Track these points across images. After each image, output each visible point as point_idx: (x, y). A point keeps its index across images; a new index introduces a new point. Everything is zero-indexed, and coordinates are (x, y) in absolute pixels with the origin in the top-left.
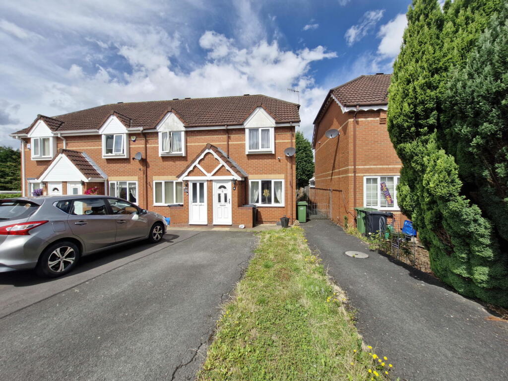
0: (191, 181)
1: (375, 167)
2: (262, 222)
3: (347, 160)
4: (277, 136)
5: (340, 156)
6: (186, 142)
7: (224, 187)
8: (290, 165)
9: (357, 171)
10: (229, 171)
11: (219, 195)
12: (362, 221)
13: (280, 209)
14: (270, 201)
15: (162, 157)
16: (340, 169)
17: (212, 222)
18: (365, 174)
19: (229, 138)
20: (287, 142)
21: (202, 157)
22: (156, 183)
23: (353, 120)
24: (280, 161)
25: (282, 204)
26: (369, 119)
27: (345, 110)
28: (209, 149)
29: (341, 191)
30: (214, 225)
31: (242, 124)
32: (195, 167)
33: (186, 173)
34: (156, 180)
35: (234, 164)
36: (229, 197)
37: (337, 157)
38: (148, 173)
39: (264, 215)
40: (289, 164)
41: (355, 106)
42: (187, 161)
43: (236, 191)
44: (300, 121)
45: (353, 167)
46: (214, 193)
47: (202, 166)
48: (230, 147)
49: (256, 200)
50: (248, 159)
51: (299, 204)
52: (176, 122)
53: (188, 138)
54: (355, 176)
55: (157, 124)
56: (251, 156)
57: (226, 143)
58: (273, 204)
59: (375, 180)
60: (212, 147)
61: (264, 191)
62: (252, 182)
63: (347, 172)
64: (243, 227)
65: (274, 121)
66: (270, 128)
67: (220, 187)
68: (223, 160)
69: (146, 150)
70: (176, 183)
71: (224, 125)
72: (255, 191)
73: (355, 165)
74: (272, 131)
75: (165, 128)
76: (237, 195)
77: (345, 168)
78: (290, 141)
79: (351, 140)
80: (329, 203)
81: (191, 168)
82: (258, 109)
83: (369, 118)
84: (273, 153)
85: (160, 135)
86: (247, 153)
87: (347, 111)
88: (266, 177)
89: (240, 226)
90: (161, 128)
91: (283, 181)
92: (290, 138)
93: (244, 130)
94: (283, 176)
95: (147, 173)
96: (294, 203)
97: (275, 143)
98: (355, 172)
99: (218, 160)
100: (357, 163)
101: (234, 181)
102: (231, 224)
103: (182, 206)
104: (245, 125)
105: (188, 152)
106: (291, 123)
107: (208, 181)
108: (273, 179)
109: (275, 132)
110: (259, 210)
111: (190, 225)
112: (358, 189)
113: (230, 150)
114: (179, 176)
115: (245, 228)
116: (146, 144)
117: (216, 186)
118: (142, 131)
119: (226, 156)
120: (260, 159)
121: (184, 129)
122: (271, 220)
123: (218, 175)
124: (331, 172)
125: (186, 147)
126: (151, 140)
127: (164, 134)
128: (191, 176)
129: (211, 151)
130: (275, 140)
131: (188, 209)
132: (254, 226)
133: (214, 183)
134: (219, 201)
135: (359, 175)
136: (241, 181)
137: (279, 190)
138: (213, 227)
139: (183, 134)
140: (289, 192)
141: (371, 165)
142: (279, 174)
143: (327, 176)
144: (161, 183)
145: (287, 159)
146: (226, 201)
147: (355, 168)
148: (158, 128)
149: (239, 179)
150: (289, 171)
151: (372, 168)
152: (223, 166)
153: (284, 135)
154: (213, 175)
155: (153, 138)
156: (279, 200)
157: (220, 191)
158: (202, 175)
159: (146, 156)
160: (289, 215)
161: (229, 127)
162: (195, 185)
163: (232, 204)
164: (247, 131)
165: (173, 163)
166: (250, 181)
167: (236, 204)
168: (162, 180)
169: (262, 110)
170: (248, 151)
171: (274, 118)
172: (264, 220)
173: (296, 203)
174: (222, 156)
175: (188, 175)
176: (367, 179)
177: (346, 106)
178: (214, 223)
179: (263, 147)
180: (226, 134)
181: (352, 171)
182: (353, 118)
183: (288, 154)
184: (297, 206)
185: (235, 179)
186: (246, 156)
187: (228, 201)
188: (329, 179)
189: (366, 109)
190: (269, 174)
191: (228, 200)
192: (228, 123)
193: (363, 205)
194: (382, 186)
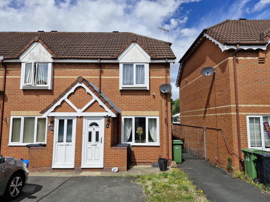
0: (57, 117)
1: (257, 106)
2: (135, 164)
3: (228, 98)
4: (151, 72)
5: (216, 94)
6: (53, 74)
7: (96, 125)
8: (165, 101)
9: (240, 110)
10: (103, 107)
11: (90, 134)
13: (155, 148)
14: (143, 140)
15: (23, 90)
16: (217, 107)
17: (81, 164)
18: (248, 113)
19: (101, 72)
20: (162, 79)
21: (72, 90)
22: (14, 119)
23: (232, 58)
24: (154, 97)
25: (157, 143)
26: (248, 58)
27: (224, 48)
28: (80, 83)
29: (220, 130)
30: (82, 169)
31: (116, 59)
32: (64, 101)
33: (52, 109)
34: (14, 115)
35: (106, 99)
36: (101, 135)
38: (6, 107)
39: (138, 156)
40: (164, 101)
41: (235, 45)
42: (53, 94)
43: (110, 129)
44: (176, 58)
45: (235, 105)
46: (84, 131)
47: (71, 101)
48: (102, 82)
49: (128, 138)
50: (122, 95)
51: (174, 143)
52: (43, 53)
53: (56, 70)
54: (237, 115)
55: (21, 54)
56: (124, 92)
57: (98, 77)
58: (147, 143)
59: (258, 119)
60: (84, 80)
61: (138, 129)
62: (125, 119)
63: (229, 110)
64: (117, 170)
65: (149, 57)
66: (145, 64)
67: (91, 125)
68: (96, 95)
69: (5, 82)
70: (38, 119)
71: (97, 59)
72: (127, 128)
73: (237, 104)
74: (147, 67)
75: (30, 59)
76: (110, 133)
77: (224, 106)
78: (165, 77)
79: (232, 78)
81: (59, 103)
82: (133, 44)
83: (248, 57)
84: (148, 89)
85: (23, 66)
86: (121, 88)
87: (227, 49)
88: (140, 114)
89: (112, 169)
90: (25, 58)
91: (158, 118)
92: (164, 74)
93: (118, 64)
94: (157, 113)
95: (3, 107)
96: (170, 142)
97: (150, 79)
98: (237, 111)
99: (91, 95)
100: (239, 102)
101: (108, 118)
102: (102, 166)
103: (45, 145)
104: (119, 59)
105: (55, 85)
106: (167, 59)
107: (77, 117)
108: (148, 115)
109: (150, 68)
110: (133, 149)
111: (53, 169)
112: (241, 129)
113: (102, 85)
114: (43, 112)
115: (118, 171)
116: (6, 75)
117: (86, 123)
118: (2, 60)
119: (98, 91)
120: (134, 95)
121: (52, 60)
122: (145, 161)
123: (89, 111)
124: (204, 109)
125: (53, 80)
126: (11, 70)
127: (28, 65)
128: (58, 111)
129: (83, 85)
130: (150, 76)
131: (52, 149)
132: (128, 168)
133: (84, 120)
134: (90, 140)
135: (242, 113)
136: (114, 118)
137: (153, 128)
138: (82, 172)
139: (50, 66)
140: (165, 129)
141: (253, 104)
142: (153, 110)
143: (200, 112)
144: (20, 119)
145: (161, 96)
146: (97, 140)
147: (237, 107)
148: (21, 58)
149: (114, 115)
150: (164, 108)
151: (253, 107)
152: (96, 101)
153: (158, 72)
154: (84, 111)
155: (15, 69)
156: (153, 138)
157: (91, 129)
158: (71, 111)
159: (5, 88)
160: (164, 156)
161: (102, 61)
162: (61, 122)
163: (104, 144)
164: (121, 66)
165: (36, 97)
166: (123, 118)
167: (109, 144)
168: (22, 115)
169: (137, 45)
170: (121, 86)
171: (149, 54)
172: (137, 161)
173: (172, 142)
174: (94, 91)
175: (54, 111)
176: (250, 118)
177: (226, 44)
178: (83, 166)
179: (137, 83)
180: (98, 68)
181: (235, 109)
182: (233, 56)
183: (164, 90)
184: (173, 145)
185: (109, 115)
186: (119, 91)
187: (100, 141)
188: (202, 117)
189: (245, 48)
190: (143, 111)
191: (100, 138)
192: (102, 57)
193: (247, 146)
194: (265, 126)
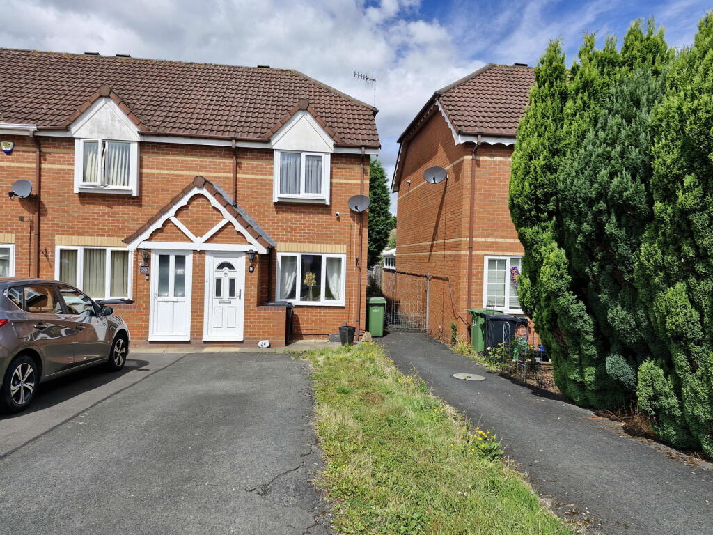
0: (156, 250)
1: (502, 240)
2: (300, 337)
3: (459, 225)
4: (335, 170)
5: (446, 217)
6: (141, 166)
7: (230, 266)
8: (359, 227)
9: (475, 246)
10: (242, 235)
11: (219, 281)
12: (480, 330)
13: (336, 311)
14: (316, 295)
15: (80, 194)
16: (446, 241)
17: (202, 335)
18: (487, 253)
19: (238, 165)
20: (354, 184)
21: (184, 202)
22: (62, 251)
23: (470, 157)
24: (338, 219)
25: (340, 301)
26: (496, 159)
27: (460, 140)
28: (200, 188)
29: (447, 279)
30: (205, 342)
31: (268, 142)
32: (168, 221)
33: (147, 234)
34: (62, 243)
35: (248, 219)
36: (240, 285)
37: (442, 217)
38: (44, 227)
39: (305, 324)
40: (356, 227)
41: (476, 135)
42: (140, 206)
43: (255, 275)
44: (380, 146)
45: (468, 239)
46: (207, 277)
47: (182, 221)
48: (239, 185)
49: (289, 293)
50: (277, 212)
51: (371, 302)
52: (120, 121)
53: (145, 157)
54: (470, 255)
55: (74, 121)
56: (282, 206)
57: (231, 175)
58: (323, 301)
59: (503, 262)
60: (206, 183)
61: (307, 276)
62: (283, 258)
63: (457, 246)
64: (268, 344)
65: (331, 143)
66: (323, 155)
67: (221, 266)
68: (230, 212)
69: (40, 176)
70: (113, 253)
71: (230, 140)
72: (287, 274)
73: (471, 236)
74: (326, 160)
75: (92, 132)
76: (256, 282)
77: (454, 240)
78: (359, 182)
79: (466, 192)
80: (424, 300)
81: (158, 224)
82: (300, 115)
83: (496, 156)
84: (328, 203)
85: (79, 146)
86: (276, 200)
87: (462, 142)
88: (312, 249)
89: (260, 344)
90: (81, 131)
91: (344, 258)
92: (359, 176)
93: (271, 152)
94: (344, 248)
95: (39, 227)
96: (364, 299)
97: (331, 183)
98: (470, 248)
99: (219, 211)
100: (475, 233)
101: (252, 255)
102: (240, 338)
103: (129, 302)
104: (273, 142)
105: (145, 186)
106: (363, 148)
107: (195, 251)
108: (326, 252)
109: (332, 163)
110: (296, 311)
111: (151, 342)
112: (474, 278)
113: (240, 191)
114: (128, 240)
115: (269, 347)
116: (40, 163)
117: (211, 263)
118: (34, 132)
119: (231, 202)
120: (301, 212)
121: (138, 138)
122: (318, 332)
123: (217, 242)
124: (430, 243)
125: (140, 175)
126: (53, 154)
127: (89, 145)
128: (156, 240)
129: (205, 192)
130: (331, 178)
131: (148, 309)
132: (287, 344)
133: (207, 257)
134: (218, 293)
135: (478, 253)
136: (262, 255)
137: (335, 275)
138: (204, 347)
139: (134, 148)
140: (355, 278)
141: (497, 237)
142: (335, 243)
143: (423, 249)
144: (76, 251)
145: (352, 217)
146: (232, 293)
147: (471, 242)
148: (73, 129)
149: (263, 251)
150: (356, 240)
151: (497, 243)
152: (229, 223)
153: (348, 170)
154: (207, 241)
155: (59, 150)
156: (333, 293)
157: (220, 274)
158: (182, 240)
159: (40, 188)
160: (352, 323)
161: (240, 145)
162: (164, 259)
163: (245, 300)
164: (277, 155)
165: (106, 209)
166: (279, 256)
167: (254, 300)
168: (79, 244)
169: (309, 117)
170: (277, 196)
171: (332, 137)
172: (304, 332)
173: (368, 300)
174: (226, 205)
175: (150, 239)
176: (490, 260)
177: (460, 133)
178: (206, 338)
179: (307, 191)
180: (232, 158)
181: (467, 246)
182: (472, 155)
183: (356, 208)
184: (368, 305)
185: (255, 250)
186: (272, 205)
187: (237, 295)
188: (425, 256)
189: (492, 142)
190: (318, 243)
191: (237, 290)
192: (238, 136)
193: (482, 305)
194: (512, 274)
